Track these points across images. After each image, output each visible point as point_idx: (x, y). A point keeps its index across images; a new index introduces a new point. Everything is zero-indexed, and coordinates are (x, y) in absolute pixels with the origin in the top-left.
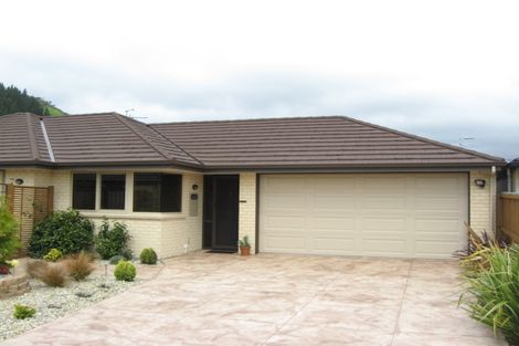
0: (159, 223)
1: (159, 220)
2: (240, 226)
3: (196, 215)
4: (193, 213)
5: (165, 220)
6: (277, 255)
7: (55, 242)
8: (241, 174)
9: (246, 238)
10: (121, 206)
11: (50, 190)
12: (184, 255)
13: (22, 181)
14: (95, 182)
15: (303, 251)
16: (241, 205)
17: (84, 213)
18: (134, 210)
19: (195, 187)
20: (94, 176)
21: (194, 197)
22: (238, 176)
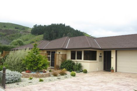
0: (89, 63)
1: (89, 62)
2: (112, 64)
3: (101, 61)
4: (100, 61)
5: (91, 62)
6: (121, 72)
7: (65, 67)
8: (112, 50)
9: (112, 68)
10: (81, 59)
11: (66, 55)
12: (97, 71)
13: (60, 53)
14: (75, 53)
15: (128, 72)
16: (112, 59)
17: (73, 60)
18: (84, 60)
19: (101, 54)
20: (75, 51)
21: (100, 57)
22: (111, 51)
